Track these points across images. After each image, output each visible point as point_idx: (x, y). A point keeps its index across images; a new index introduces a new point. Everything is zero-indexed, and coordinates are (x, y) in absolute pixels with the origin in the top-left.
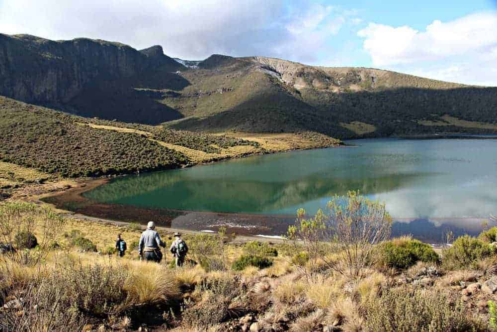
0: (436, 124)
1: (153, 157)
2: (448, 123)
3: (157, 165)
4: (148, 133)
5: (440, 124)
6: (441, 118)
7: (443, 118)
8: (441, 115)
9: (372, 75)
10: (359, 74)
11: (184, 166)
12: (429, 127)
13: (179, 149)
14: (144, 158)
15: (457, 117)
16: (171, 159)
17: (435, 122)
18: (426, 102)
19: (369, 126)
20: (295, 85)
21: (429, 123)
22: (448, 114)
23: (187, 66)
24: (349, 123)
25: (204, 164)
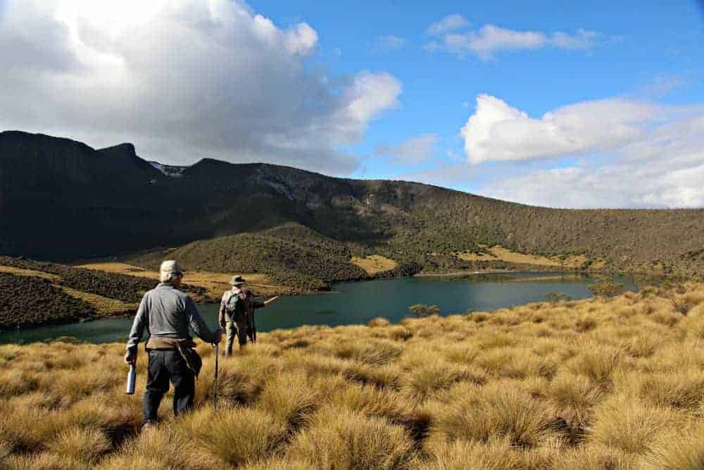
0: (480, 258)
1: (45, 309)
2: (496, 257)
3: (46, 319)
4: (56, 277)
5: (486, 257)
6: (489, 250)
7: (492, 249)
8: (490, 247)
9: (411, 192)
10: (395, 189)
11: (83, 320)
12: (470, 262)
13: (87, 297)
14: (33, 310)
15: (510, 249)
16: (68, 311)
17: (480, 255)
18: (475, 229)
19: (389, 261)
20: (307, 204)
21: (472, 257)
22: (500, 244)
23: (166, 174)
24: (364, 258)
25: (114, 317)
